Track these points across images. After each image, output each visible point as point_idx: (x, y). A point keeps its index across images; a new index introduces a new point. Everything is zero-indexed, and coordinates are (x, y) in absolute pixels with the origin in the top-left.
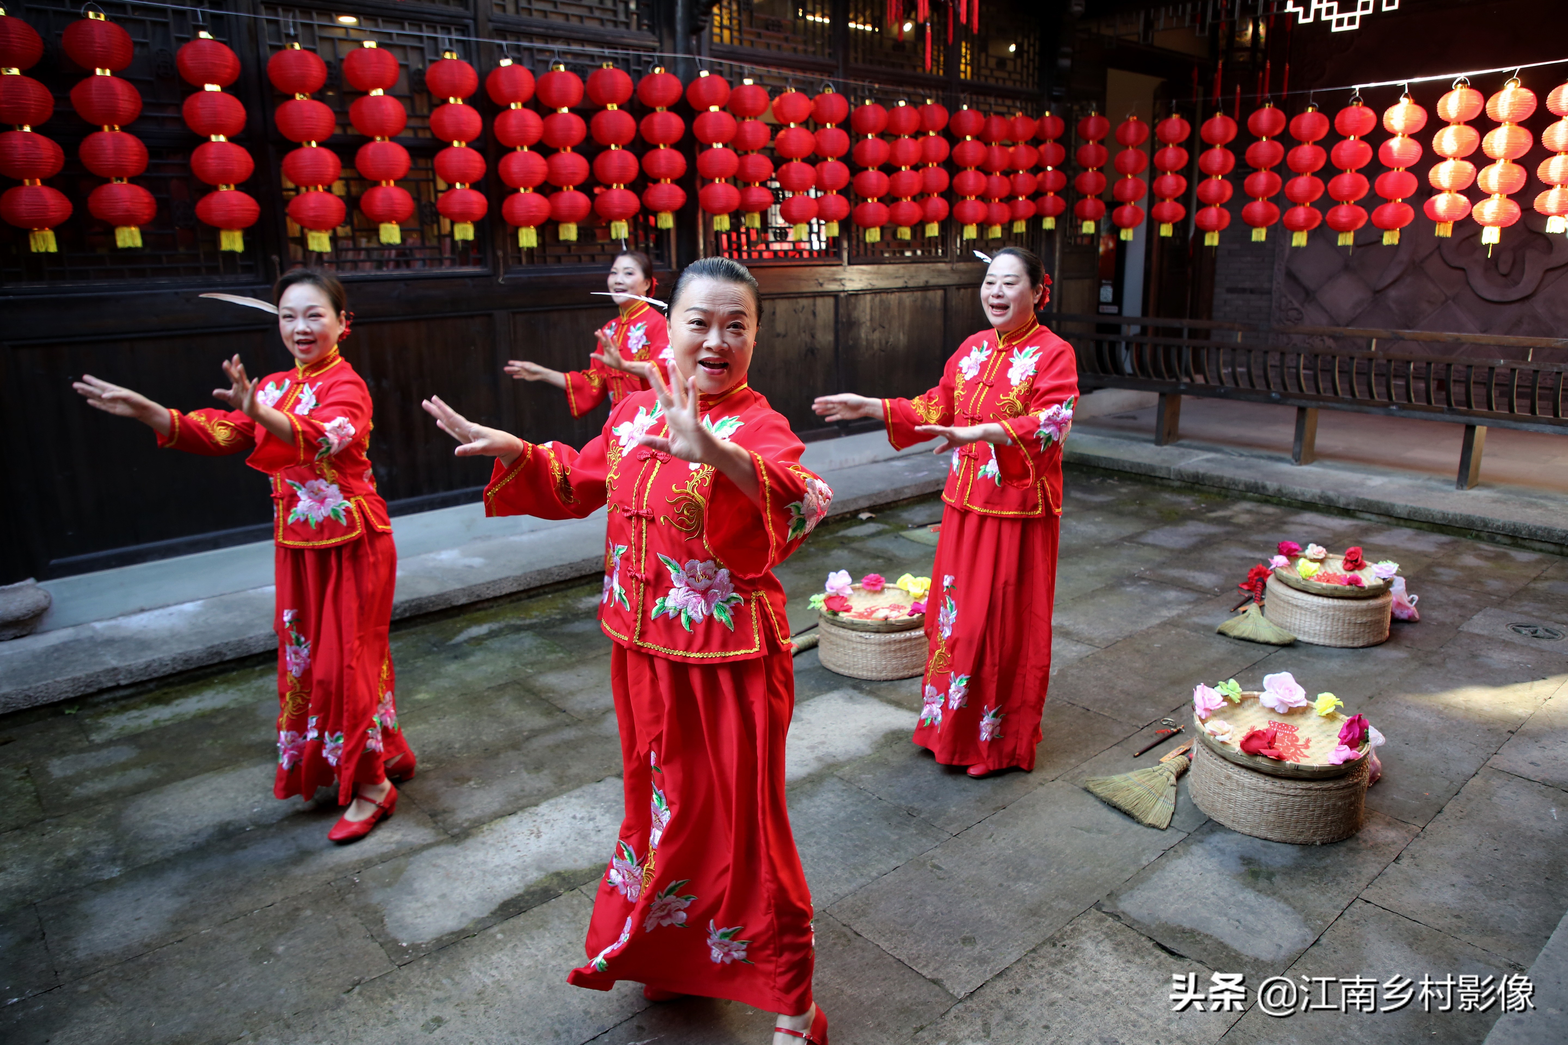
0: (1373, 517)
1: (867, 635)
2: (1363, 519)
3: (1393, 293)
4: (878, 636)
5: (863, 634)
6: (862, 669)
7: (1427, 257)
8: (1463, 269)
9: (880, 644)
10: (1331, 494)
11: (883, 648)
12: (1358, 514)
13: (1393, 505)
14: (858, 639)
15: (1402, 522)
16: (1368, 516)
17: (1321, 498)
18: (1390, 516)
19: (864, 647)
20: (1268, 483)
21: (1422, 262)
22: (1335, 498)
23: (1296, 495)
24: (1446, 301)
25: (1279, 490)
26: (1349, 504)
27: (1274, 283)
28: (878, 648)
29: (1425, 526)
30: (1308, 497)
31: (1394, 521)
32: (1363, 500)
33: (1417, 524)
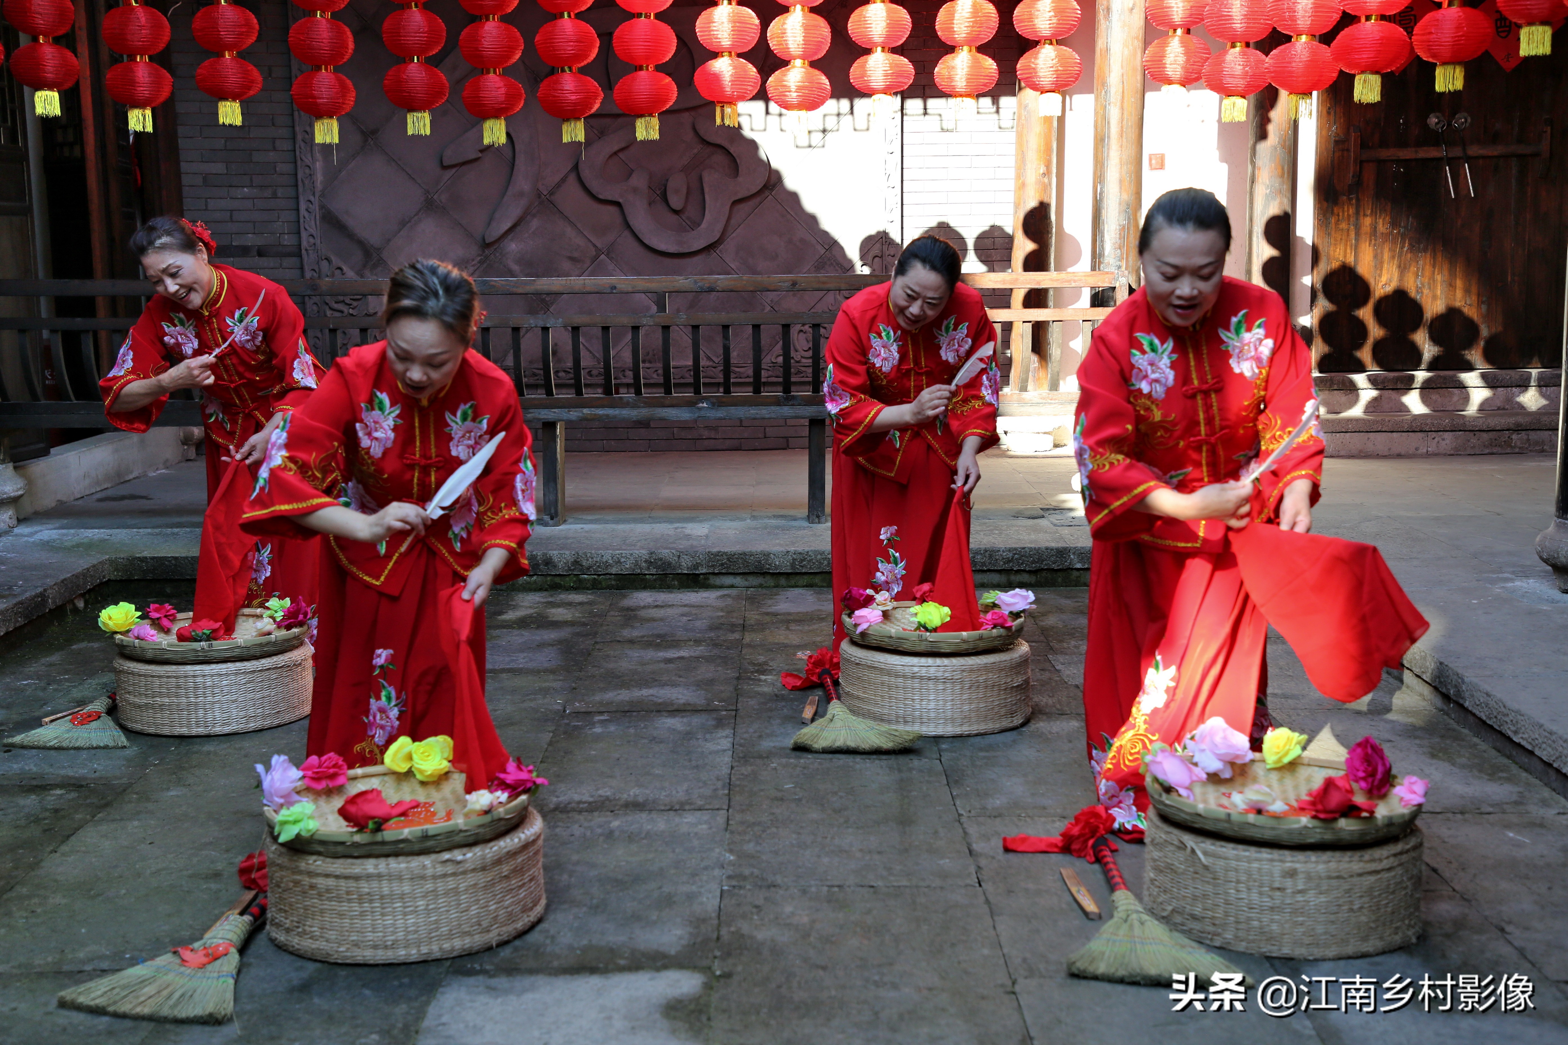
0: (738, 581)
1: (458, 855)
2: (721, 587)
3: (513, 247)
4: (478, 851)
5: (447, 856)
6: (450, 936)
7: (559, 185)
8: (618, 204)
9: (484, 869)
10: (665, 553)
11: (489, 876)
12: (713, 580)
13: (767, 555)
14: (440, 870)
15: (783, 581)
16: (728, 580)
17: (649, 563)
18: (764, 574)
19: (451, 883)
20: (554, 554)
21: (551, 193)
22: (673, 560)
23: (607, 565)
24: (597, 257)
25: (576, 563)
26: (696, 566)
27: (304, 235)
28: (482, 879)
29: (817, 580)
30: (627, 567)
31: (770, 581)
32: (718, 554)
33: (805, 580)
